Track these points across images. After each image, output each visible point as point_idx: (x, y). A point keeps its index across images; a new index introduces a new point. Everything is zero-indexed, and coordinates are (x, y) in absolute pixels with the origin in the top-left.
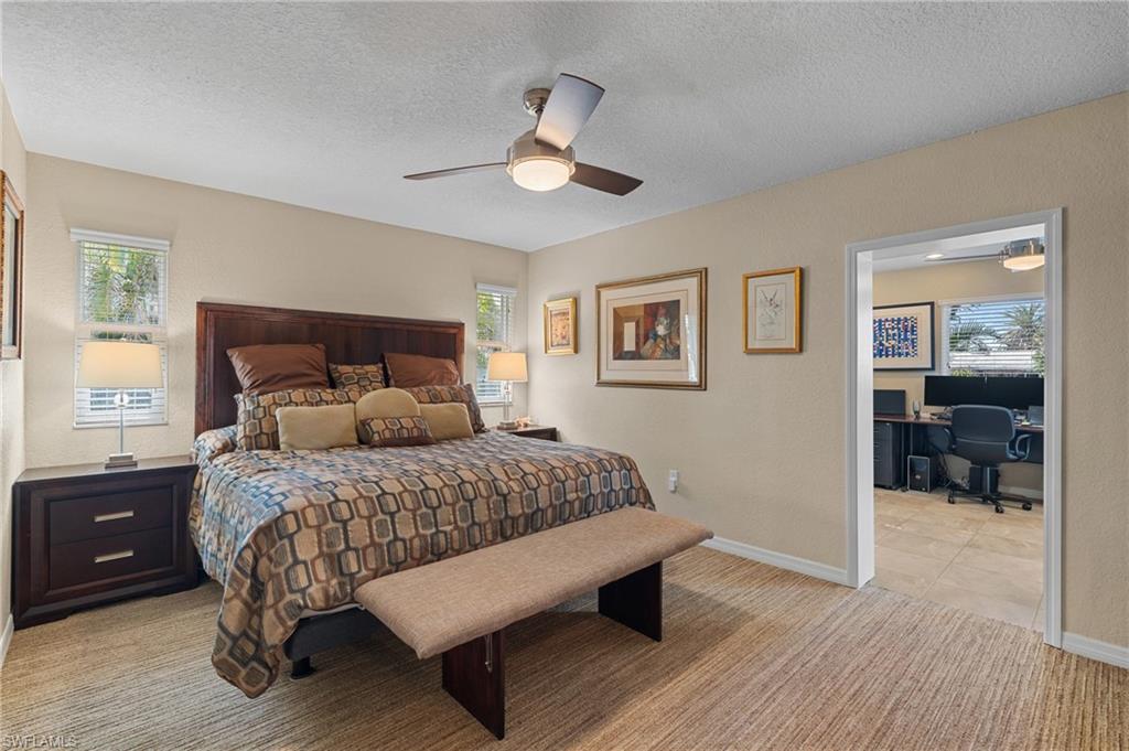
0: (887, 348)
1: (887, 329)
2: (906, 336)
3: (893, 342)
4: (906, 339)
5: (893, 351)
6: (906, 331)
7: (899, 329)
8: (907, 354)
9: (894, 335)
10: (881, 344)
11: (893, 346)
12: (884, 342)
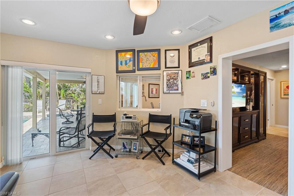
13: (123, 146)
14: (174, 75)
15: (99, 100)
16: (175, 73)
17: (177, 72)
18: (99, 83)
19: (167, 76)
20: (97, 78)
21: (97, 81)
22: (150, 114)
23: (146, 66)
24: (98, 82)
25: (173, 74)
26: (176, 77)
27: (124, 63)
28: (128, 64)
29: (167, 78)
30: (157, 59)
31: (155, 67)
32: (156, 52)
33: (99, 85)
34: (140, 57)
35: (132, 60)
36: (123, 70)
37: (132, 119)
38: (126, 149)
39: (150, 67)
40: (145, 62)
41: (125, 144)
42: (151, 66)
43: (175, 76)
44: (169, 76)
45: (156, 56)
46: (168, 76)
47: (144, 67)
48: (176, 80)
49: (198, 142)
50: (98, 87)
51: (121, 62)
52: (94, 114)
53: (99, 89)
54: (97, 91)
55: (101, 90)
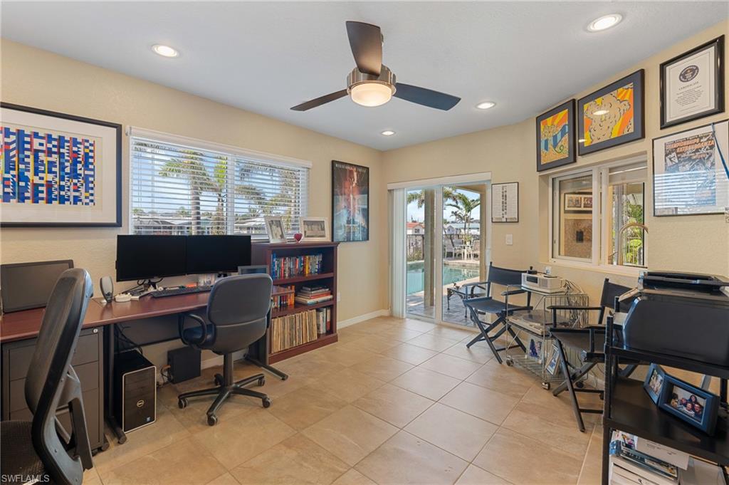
0: (36, 186)
1: (37, 152)
2: (74, 170)
3: (50, 177)
4: (77, 176)
5: (49, 192)
6: (75, 163)
7: (61, 155)
8: (76, 200)
9: (51, 164)
10: (21, 177)
11: (49, 185)
12: (30, 175)
13: (531, 348)
14: (697, 146)
15: (507, 235)
16: (701, 138)
17: (709, 129)
18: (506, 200)
19: (666, 155)
20: (503, 189)
21: (503, 196)
22: (607, 280)
23: (601, 136)
24: (505, 197)
25: (691, 142)
26: (703, 151)
27: (551, 143)
28: (559, 144)
29: (668, 160)
30: (632, 105)
31: (626, 133)
32: (626, 87)
33: (506, 203)
34: (585, 117)
35: (567, 130)
36: (549, 161)
37: (537, 285)
38: (536, 359)
39: (612, 137)
40: (598, 128)
41: (537, 345)
42: (615, 135)
43: (697, 150)
44: (674, 154)
45: (627, 98)
46: (670, 153)
47: (596, 141)
48: (704, 164)
49: (685, 405)
50: (504, 208)
51: (546, 141)
52: (493, 265)
53: (506, 213)
54: (501, 217)
55: (512, 214)
